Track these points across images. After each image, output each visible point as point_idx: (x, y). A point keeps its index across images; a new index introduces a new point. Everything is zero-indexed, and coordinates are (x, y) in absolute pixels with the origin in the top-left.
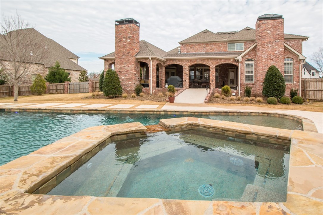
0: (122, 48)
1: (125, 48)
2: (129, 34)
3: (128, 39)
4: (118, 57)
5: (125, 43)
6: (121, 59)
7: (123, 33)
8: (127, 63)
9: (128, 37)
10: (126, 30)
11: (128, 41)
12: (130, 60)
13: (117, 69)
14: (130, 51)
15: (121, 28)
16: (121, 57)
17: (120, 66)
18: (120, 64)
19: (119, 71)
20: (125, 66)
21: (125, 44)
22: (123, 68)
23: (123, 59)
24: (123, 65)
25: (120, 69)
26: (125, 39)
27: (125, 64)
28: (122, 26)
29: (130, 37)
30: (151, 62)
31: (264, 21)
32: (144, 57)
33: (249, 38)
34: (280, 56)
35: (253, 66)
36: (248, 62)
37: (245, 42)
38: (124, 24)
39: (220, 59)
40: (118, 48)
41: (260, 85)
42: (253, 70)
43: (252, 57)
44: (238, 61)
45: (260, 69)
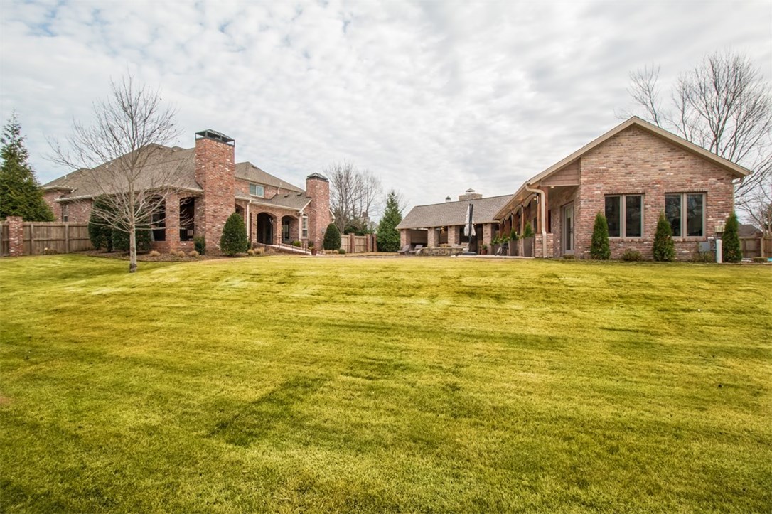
0: (217, 179)
2: (227, 160)
3: (226, 167)
4: (210, 192)
5: (222, 172)
6: (216, 196)
7: (220, 155)
8: (225, 204)
9: (227, 165)
11: (226, 170)
12: (230, 199)
13: (209, 211)
14: (229, 186)
15: (216, 146)
16: (215, 193)
17: (214, 207)
18: (214, 204)
21: (222, 174)
23: (220, 196)
24: (219, 205)
26: (222, 166)
27: (222, 204)
28: (217, 144)
30: (248, 206)
31: (319, 181)
32: (242, 198)
33: (270, 184)
34: (328, 215)
35: (306, 221)
36: (304, 217)
37: (266, 186)
38: (220, 142)
39: (286, 210)
40: (211, 177)
41: (319, 239)
42: (306, 225)
43: (307, 212)
44: (299, 215)
45: (317, 224)
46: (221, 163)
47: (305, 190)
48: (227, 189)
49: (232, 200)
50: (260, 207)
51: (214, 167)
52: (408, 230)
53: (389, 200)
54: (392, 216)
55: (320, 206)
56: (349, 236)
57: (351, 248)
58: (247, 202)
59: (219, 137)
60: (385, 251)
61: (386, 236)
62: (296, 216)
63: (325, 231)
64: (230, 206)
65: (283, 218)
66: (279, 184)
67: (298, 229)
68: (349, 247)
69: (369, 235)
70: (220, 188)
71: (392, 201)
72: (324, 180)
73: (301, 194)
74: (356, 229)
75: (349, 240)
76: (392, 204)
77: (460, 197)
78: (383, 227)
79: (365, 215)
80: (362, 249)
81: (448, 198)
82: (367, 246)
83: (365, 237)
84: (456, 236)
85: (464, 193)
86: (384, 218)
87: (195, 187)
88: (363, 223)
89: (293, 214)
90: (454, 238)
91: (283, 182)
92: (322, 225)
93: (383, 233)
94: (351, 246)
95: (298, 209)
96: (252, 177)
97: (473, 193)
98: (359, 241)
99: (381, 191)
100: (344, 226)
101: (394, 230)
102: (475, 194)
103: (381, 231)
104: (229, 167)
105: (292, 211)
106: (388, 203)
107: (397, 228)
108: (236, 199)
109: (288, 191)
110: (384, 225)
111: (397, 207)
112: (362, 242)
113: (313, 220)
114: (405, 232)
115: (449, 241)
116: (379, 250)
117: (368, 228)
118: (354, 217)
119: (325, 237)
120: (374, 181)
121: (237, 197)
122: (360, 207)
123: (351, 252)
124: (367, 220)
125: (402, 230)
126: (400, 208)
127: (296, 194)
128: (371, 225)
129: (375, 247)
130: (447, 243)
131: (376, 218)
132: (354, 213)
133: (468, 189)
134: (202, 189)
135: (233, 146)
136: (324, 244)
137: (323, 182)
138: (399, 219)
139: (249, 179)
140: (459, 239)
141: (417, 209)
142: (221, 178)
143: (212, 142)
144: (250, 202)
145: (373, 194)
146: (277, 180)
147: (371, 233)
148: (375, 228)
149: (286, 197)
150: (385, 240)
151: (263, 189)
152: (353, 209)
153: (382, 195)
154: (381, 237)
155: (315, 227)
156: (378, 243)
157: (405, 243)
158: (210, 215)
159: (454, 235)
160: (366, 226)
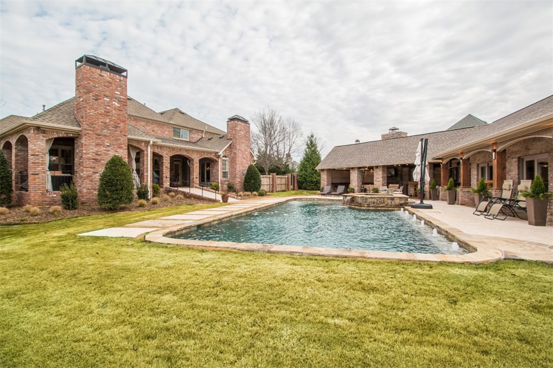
0: (101, 114)
1: (109, 116)
2: (116, 92)
3: (115, 101)
4: (91, 130)
5: (109, 106)
6: (99, 135)
7: (105, 86)
8: (113, 145)
9: (116, 98)
10: (111, 83)
11: (115, 104)
12: (120, 140)
13: (88, 154)
14: (119, 124)
15: (100, 75)
16: (98, 132)
17: (96, 149)
18: (97, 145)
19: (93, 159)
20: (108, 151)
21: (109, 109)
22: (105, 153)
23: (105, 136)
24: (103, 147)
25: (96, 154)
26: (108, 100)
27: (108, 146)
28: (101, 72)
29: (120, 100)
30: (149, 148)
31: (240, 123)
32: (140, 138)
33: (197, 128)
34: (249, 156)
35: (227, 163)
36: (224, 158)
37: (191, 130)
38: (106, 71)
39: (204, 152)
40: (92, 112)
41: (238, 181)
42: (227, 167)
43: (228, 153)
44: (219, 157)
45: (238, 166)
46: (106, 96)
47: (226, 131)
48: (116, 127)
49: (124, 141)
50: (173, 149)
51: (96, 100)
52: (329, 170)
53: (309, 142)
54: (312, 157)
55: (241, 147)
56: (271, 176)
57: (273, 187)
58: (147, 143)
59: (104, 64)
60: (305, 189)
61: (306, 175)
62: (215, 158)
63: (245, 172)
64: (121, 148)
65: (200, 161)
66: (205, 128)
67: (218, 171)
68: (271, 186)
69: (290, 175)
70: (106, 126)
71: (311, 142)
72: (246, 122)
73: (223, 137)
74: (279, 169)
75: (271, 179)
76: (312, 145)
77: (383, 136)
78: (303, 166)
79: (288, 155)
80: (283, 188)
81: (357, 141)
82: (288, 185)
83: (286, 176)
84: (383, 177)
85: (387, 132)
86: (304, 158)
87: (72, 124)
88: (286, 163)
89: (212, 156)
90: (381, 179)
91: (209, 126)
92: (242, 167)
93: (303, 172)
94: (273, 185)
95: (217, 151)
96: (177, 120)
97: (397, 131)
98: (280, 180)
99: (302, 135)
100: (268, 166)
101: (313, 170)
102: (401, 132)
103: (302, 170)
104: (119, 102)
105: (211, 153)
106: (307, 145)
107: (317, 168)
108: (129, 140)
109: (213, 135)
110: (304, 164)
111: (316, 148)
112: (284, 181)
113: (233, 161)
114: (326, 172)
115: (375, 183)
116: (300, 188)
117: (290, 167)
118: (278, 158)
119: (245, 178)
120: (295, 126)
121: (129, 136)
122: (283, 149)
123: (272, 191)
124: (289, 160)
125: (323, 170)
126: (318, 149)
127: (219, 136)
128: (293, 165)
129: (296, 185)
130: (372, 184)
131: (297, 158)
132: (278, 155)
133: (391, 127)
134: (80, 127)
135: (126, 77)
136: (244, 185)
137: (243, 124)
138: (319, 158)
139: (173, 123)
140: (386, 180)
141: (337, 149)
142: (107, 114)
143: (94, 70)
144: (151, 142)
145: (295, 137)
146: (204, 124)
147: (293, 171)
148: (296, 167)
149: (209, 139)
150: (305, 179)
151: (188, 132)
152: (277, 151)
153: (302, 139)
154: (301, 176)
155: (236, 168)
156: (298, 182)
157: (326, 183)
158: (89, 159)
159: (381, 175)
160: (288, 165)
